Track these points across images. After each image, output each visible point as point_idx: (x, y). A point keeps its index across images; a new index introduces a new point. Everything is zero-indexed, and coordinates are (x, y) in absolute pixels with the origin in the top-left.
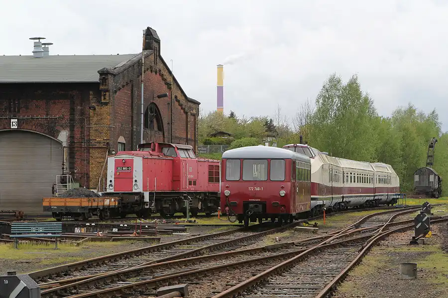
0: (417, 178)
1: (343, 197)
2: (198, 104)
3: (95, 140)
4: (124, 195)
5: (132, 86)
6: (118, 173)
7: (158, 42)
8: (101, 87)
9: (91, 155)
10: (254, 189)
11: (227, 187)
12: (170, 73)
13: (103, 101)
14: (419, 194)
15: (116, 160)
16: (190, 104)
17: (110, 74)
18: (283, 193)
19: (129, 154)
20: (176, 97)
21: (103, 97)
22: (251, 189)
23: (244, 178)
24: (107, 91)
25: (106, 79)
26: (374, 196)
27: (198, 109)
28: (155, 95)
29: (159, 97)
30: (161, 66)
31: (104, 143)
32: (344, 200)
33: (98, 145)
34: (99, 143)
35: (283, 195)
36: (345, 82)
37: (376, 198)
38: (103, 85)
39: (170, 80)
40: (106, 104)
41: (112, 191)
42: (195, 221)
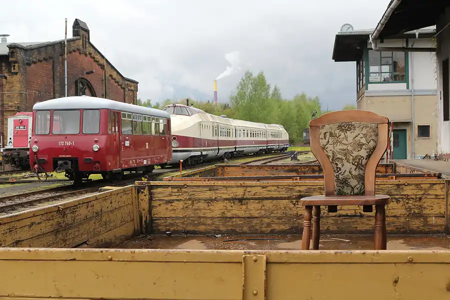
0: (305, 134)
1: (236, 148)
2: (137, 83)
3: (8, 104)
4: (20, 151)
5: (54, 62)
6: (16, 132)
7: (87, 31)
8: (11, 59)
9: (5, 117)
10: (64, 143)
11: (36, 142)
12: (103, 57)
13: (13, 71)
14: (306, 144)
15: (14, 121)
16: (127, 82)
17: (18, 48)
18: (96, 147)
19: (24, 115)
20: (111, 76)
21: (12, 68)
22: (61, 143)
23: (54, 132)
24: (16, 62)
25: (14, 52)
26: (267, 146)
27: (137, 87)
28: (85, 72)
29: (88, 73)
30: (92, 50)
31: (15, 106)
32: (237, 150)
33: (10, 109)
34: (11, 106)
35: (97, 150)
36: (255, 75)
37: (269, 147)
38: (12, 57)
39: (102, 62)
40: (16, 74)
41: (12, 147)
42: (52, 175)
